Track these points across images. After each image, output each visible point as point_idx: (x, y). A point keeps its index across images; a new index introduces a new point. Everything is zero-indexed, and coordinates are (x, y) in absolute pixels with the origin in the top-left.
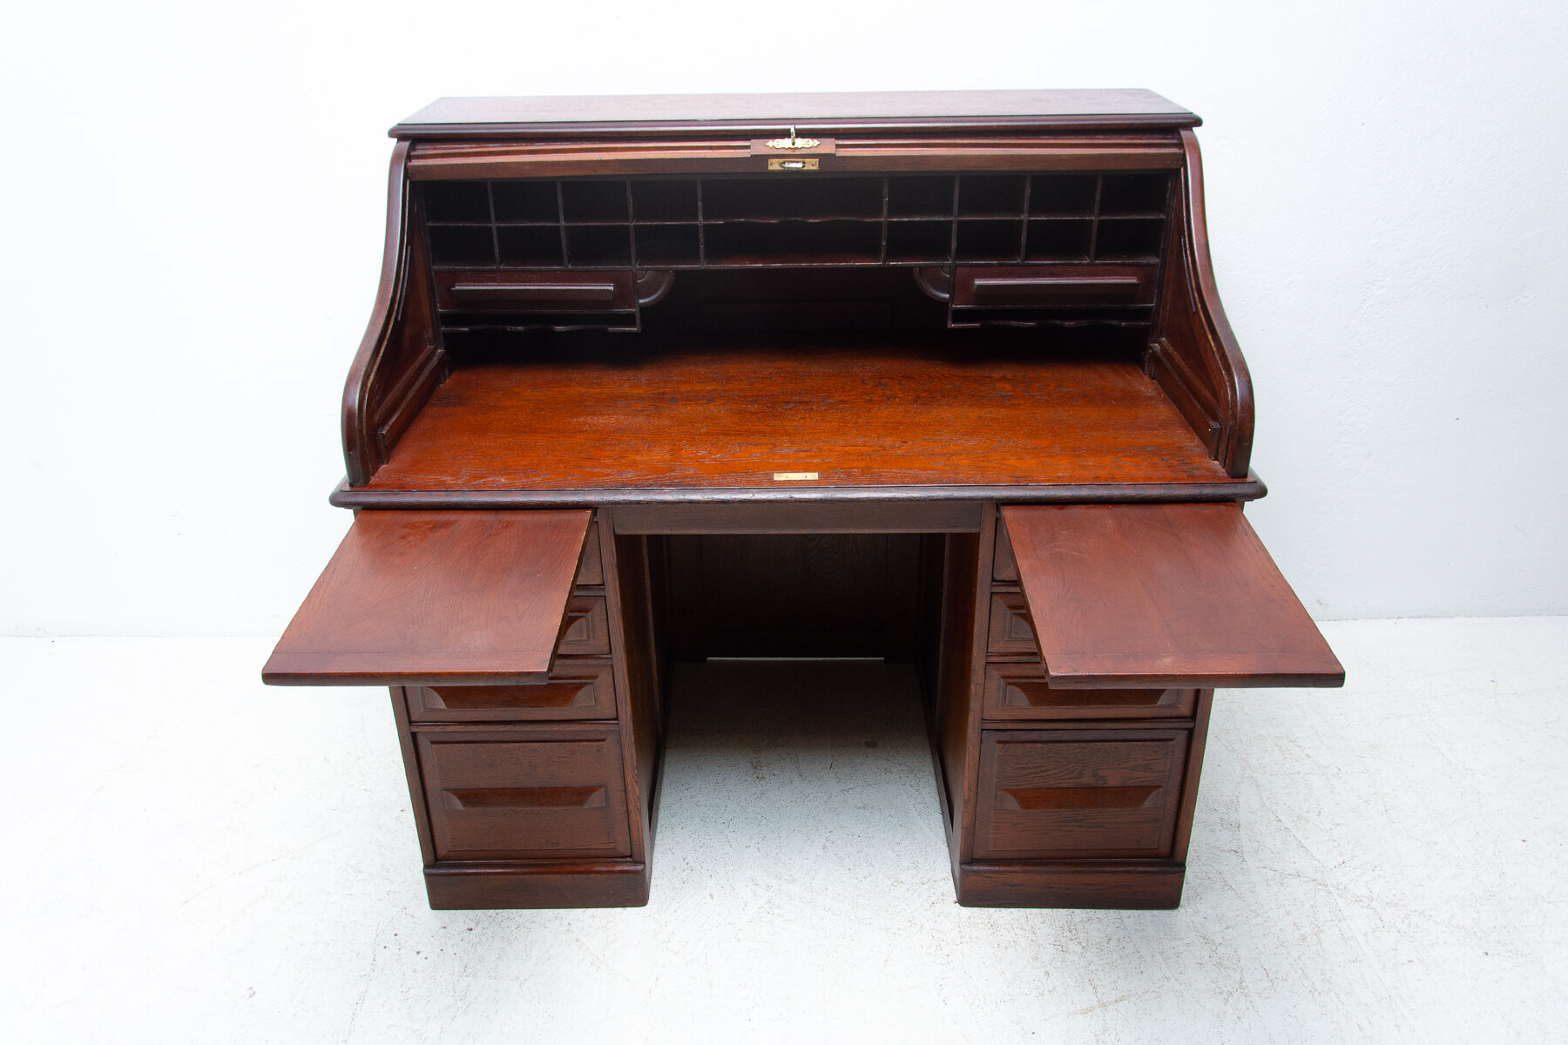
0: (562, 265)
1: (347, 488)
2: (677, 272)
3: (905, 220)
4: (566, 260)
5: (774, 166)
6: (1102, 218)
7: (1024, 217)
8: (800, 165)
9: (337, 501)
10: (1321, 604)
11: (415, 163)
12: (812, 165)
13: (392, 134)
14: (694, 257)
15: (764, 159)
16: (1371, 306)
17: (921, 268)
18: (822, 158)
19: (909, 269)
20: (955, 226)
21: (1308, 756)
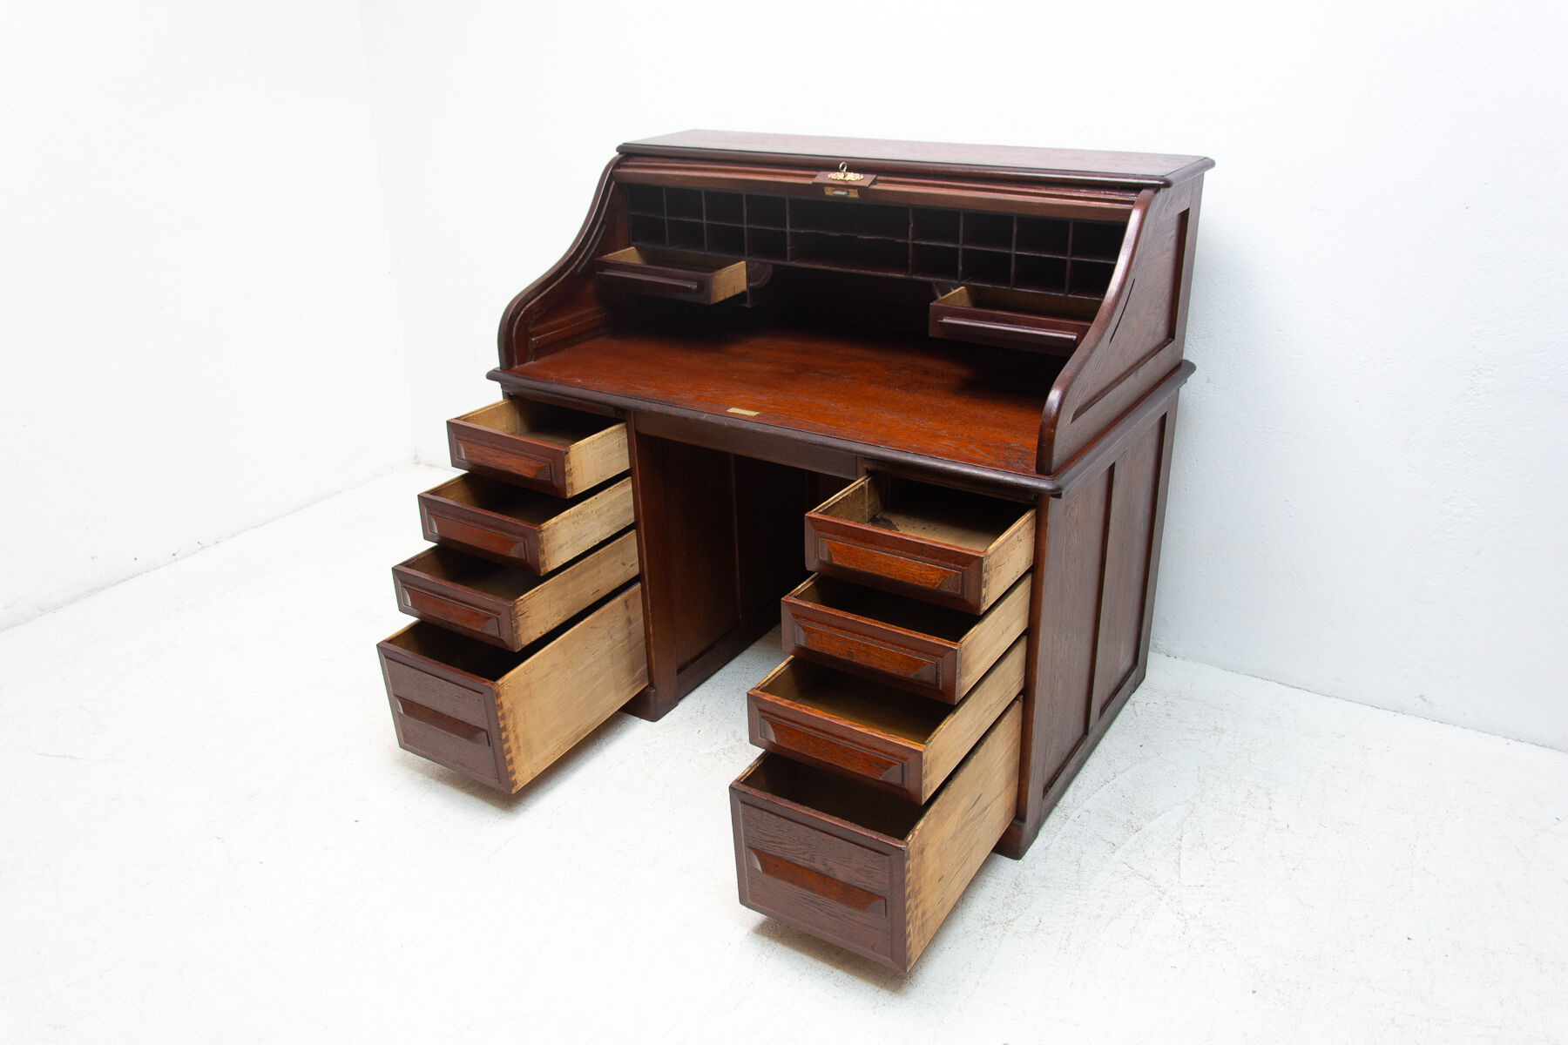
0: (703, 251)
1: (499, 370)
2: (775, 266)
3: (924, 243)
4: (706, 248)
5: (829, 192)
6: (1073, 258)
7: (1013, 252)
8: (843, 193)
9: (491, 376)
10: (1425, 700)
11: (622, 170)
12: (854, 195)
13: (620, 149)
14: (784, 257)
15: (821, 186)
16: (1478, 395)
17: (937, 284)
18: (861, 189)
19: (929, 284)
20: (960, 252)
21: (1270, 808)
